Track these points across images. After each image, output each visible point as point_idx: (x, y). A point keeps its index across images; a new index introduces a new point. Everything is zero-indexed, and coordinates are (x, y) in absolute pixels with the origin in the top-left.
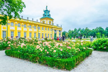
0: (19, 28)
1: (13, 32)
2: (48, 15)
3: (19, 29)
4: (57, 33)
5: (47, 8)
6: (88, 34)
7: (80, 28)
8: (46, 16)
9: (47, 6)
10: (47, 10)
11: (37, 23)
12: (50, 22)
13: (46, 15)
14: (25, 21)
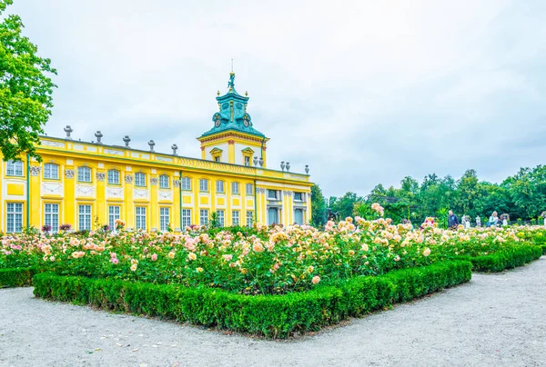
0: (85, 189)
1: (56, 206)
2: (238, 120)
3: (85, 191)
4: (283, 203)
5: (232, 84)
6: (471, 206)
7: (434, 177)
8: (229, 125)
9: (232, 76)
10: (232, 96)
11: (176, 162)
12: (249, 150)
13: (226, 121)
14: (113, 153)
